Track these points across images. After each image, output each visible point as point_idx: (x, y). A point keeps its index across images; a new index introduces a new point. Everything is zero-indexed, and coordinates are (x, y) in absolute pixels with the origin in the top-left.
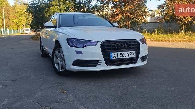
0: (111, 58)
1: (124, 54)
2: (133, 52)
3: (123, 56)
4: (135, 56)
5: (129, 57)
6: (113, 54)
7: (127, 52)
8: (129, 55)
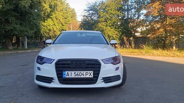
0: (64, 76)
1: (78, 74)
2: (90, 72)
3: (78, 75)
4: (92, 77)
5: (85, 77)
6: (67, 72)
7: (82, 72)
8: (85, 75)
